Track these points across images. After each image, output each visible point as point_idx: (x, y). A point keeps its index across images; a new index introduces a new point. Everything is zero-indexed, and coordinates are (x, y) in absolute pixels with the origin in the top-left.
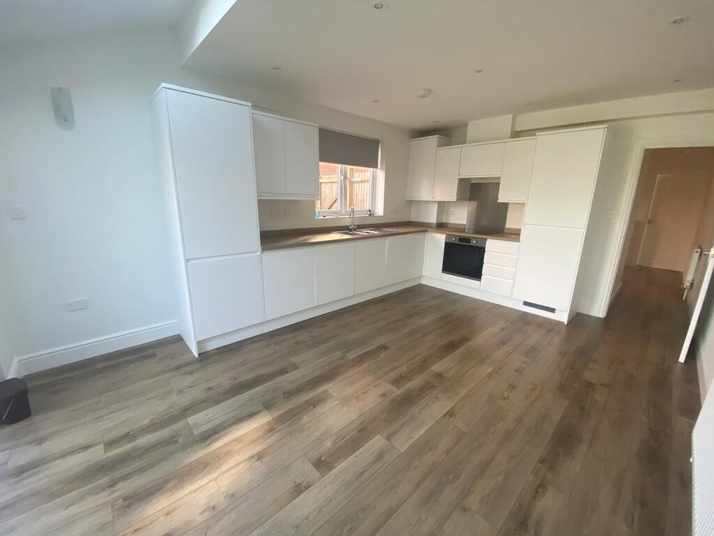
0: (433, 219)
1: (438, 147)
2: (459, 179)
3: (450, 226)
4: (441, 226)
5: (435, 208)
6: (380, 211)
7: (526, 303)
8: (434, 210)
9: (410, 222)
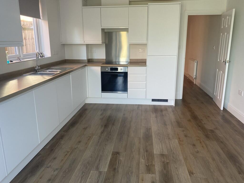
0: (84, 57)
1: (83, 6)
2: (102, 29)
3: (95, 61)
4: (91, 62)
5: (84, 49)
6: (48, 53)
7: (153, 100)
8: (84, 50)
9: (66, 60)
